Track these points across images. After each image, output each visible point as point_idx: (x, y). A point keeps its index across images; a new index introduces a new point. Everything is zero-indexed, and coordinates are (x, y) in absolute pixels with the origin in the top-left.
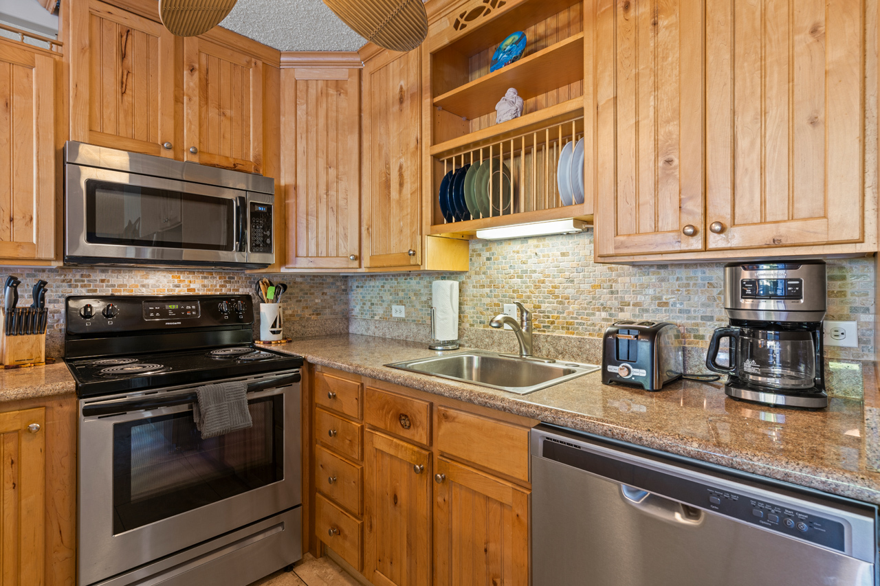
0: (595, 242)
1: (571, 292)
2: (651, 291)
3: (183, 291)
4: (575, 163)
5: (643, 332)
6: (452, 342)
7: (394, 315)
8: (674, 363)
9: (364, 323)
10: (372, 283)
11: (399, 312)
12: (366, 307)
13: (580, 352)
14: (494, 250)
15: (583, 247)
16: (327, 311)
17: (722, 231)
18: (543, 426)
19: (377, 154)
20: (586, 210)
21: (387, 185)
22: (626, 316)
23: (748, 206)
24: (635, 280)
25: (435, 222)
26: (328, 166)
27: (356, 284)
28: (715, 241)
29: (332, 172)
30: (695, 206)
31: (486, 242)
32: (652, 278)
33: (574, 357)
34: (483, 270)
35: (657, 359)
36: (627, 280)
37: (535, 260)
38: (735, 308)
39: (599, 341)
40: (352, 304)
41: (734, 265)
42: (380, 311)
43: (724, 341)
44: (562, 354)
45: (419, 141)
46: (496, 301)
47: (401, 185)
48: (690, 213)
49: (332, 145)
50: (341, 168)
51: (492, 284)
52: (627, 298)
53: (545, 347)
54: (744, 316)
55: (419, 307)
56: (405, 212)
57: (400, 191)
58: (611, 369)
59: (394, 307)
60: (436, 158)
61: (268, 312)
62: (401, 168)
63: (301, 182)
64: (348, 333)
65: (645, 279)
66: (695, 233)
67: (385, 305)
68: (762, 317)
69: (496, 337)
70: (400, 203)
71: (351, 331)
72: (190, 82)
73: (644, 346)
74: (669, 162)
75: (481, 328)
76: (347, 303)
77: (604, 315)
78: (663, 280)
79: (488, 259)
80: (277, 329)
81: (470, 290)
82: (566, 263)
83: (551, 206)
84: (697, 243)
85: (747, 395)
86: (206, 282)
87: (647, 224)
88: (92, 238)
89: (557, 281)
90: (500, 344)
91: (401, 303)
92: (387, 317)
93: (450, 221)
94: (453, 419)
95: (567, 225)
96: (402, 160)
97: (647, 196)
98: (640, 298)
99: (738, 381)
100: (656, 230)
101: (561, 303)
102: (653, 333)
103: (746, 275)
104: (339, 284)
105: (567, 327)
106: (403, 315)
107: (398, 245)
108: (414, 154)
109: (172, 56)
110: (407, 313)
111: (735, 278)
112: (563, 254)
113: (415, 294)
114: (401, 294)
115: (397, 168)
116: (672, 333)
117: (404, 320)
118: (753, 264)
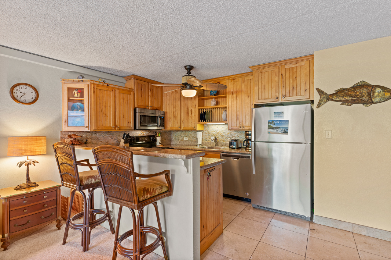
0: (228, 126)
1: (224, 135)
2: (237, 134)
3: (142, 135)
4: (225, 115)
5: (235, 141)
6: (200, 145)
7: (185, 139)
8: (240, 146)
9: (176, 142)
10: (178, 132)
11: (186, 139)
12: (176, 138)
13: (225, 145)
14: (209, 126)
15: (226, 127)
16: (167, 139)
17: (244, 127)
18: (222, 153)
19: (185, 106)
20: (227, 122)
21: (188, 113)
22: (232, 139)
23: (247, 124)
24: (234, 133)
25: (199, 121)
26: (174, 108)
27: (173, 132)
28: (243, 128)
29: (175, 109)
30: (241, 124)
31: (207, 125)
32: (237, 133)
33: (225, 146)
34: (207, 130)
35: (237, 145)
36: (233, 133)
37: (218, 128)
38: (246, 137)
39: (229, 143)
40: (172, 137)
41: (246, 131)
42: (180, 139)
43: (245, 142)
44: (223, 145)
45: (196, 106)
46: (210, 136)
47: (191, 113)
48: (240, 124)
49: (175, 103)
50: (176, 108)
51: (209, 133)
52: (233, 136)
53: (219, 144)
54: (247, 138)
55: (191, 137)
56: (192, 119)
57: (191, 115)
58: (231, 146)
59: (185, 138)
60: (199, 109)
61: (158, 139)
62: (191, 110)
63: (168, 111)
64: (171, 144)
65: (236, 133)
66: (241, 127)
67: (182, 137)
68: (249, 138)
69: (210, 143)
70: (191, 117)
71: (172, 144)
72: (150, 93)
73: (235, 143)
74: (238, 117)
75: (206, 141)
76: (170, 137)
77: (230, 138)
78: (238, 133)
79: (208, 128)
80: (161, 143)
81: (204, 134)
82: (223, 130)
83: (220, 120)
84: (241, 128)
85: (248, 148)
86: (146, 133)
87: (235, 126)
88: (141, 126)
89: (222, 132)
90: (211, 145)
91: (187, 137)
92: (183, 140)
93: (202, 121)
94: (208, 154)
95: (224, 124)
96: (192, 108)
97: (235, 122)
98: (235, 136)
99: (247, 147)
100: (236, 126)
101: (222, 136)
102: (236, 141)
103: (247, 133)
104: (169, 132)
105: (223, 141)
106: (187, 140)
107: (190, 125)
108: (195, 108)
109: (148, 88)
110: (188, 139)
111: (246, 133)
112: (223, 128)
113: (190, 135)
114: (187, 135)
115: (190, 110)
116: (240, 141)
117: (187, 141)
118: (248, 131)
